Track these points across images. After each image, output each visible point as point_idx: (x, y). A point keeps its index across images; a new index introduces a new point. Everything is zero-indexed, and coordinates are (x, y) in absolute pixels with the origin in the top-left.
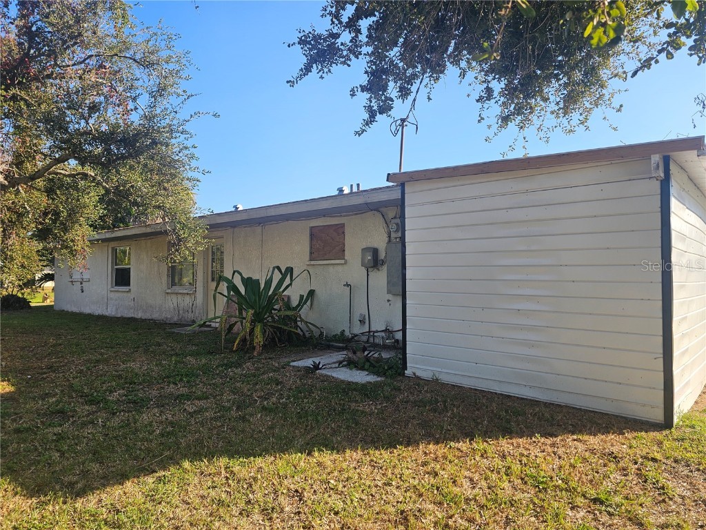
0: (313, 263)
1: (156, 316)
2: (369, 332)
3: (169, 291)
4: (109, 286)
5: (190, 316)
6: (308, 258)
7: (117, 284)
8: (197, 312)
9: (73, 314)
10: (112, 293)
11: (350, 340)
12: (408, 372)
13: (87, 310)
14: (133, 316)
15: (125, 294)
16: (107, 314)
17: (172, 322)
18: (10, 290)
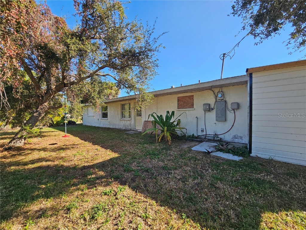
0: (179, 110)
1: (117, 127)
2: (206, 135)
3: (122, 119)
4: (101, 118)
5: (130, 128)
6: (177, 108)
7: (103, 117)
8: (132, 126)
9: (89, 126)
10: (102, 120)
11: (197, 138)
12: (253, 154)
13: (94, 125)
14: (109, 127)
15: (106, 120)
16: (100, 126)
17: (122, 129)
18: (69, 119)
